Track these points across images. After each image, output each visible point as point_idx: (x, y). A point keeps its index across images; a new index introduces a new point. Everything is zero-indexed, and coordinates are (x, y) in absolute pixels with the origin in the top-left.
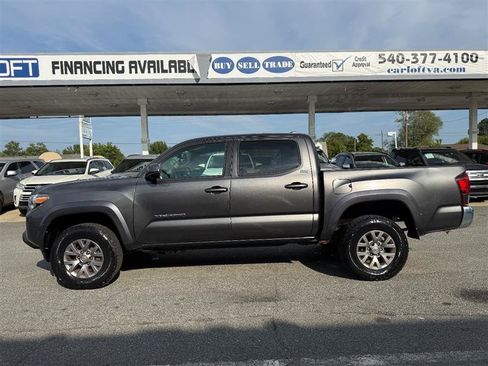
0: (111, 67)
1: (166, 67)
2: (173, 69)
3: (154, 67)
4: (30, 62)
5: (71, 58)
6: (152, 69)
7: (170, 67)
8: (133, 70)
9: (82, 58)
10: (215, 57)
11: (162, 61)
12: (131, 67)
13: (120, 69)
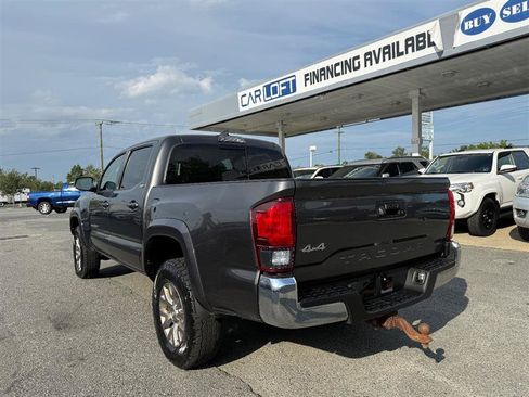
0: (350, 66)
1: (402, 49)
2: (410, 49)
3: (389, 53)
4: (290, 80)
5: (316, 67)
6: (387, 56)
7: (407, 46)
8: (368, 62)
9: (324, 64)
10: (464, 14)
11: (398, 43)
12: (366, 60)
13: (356, 65)
